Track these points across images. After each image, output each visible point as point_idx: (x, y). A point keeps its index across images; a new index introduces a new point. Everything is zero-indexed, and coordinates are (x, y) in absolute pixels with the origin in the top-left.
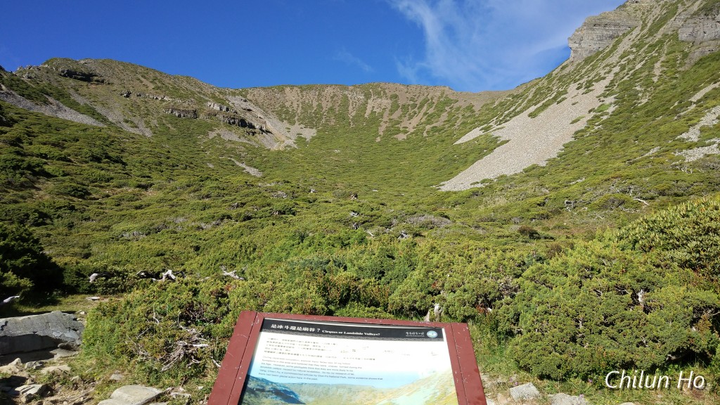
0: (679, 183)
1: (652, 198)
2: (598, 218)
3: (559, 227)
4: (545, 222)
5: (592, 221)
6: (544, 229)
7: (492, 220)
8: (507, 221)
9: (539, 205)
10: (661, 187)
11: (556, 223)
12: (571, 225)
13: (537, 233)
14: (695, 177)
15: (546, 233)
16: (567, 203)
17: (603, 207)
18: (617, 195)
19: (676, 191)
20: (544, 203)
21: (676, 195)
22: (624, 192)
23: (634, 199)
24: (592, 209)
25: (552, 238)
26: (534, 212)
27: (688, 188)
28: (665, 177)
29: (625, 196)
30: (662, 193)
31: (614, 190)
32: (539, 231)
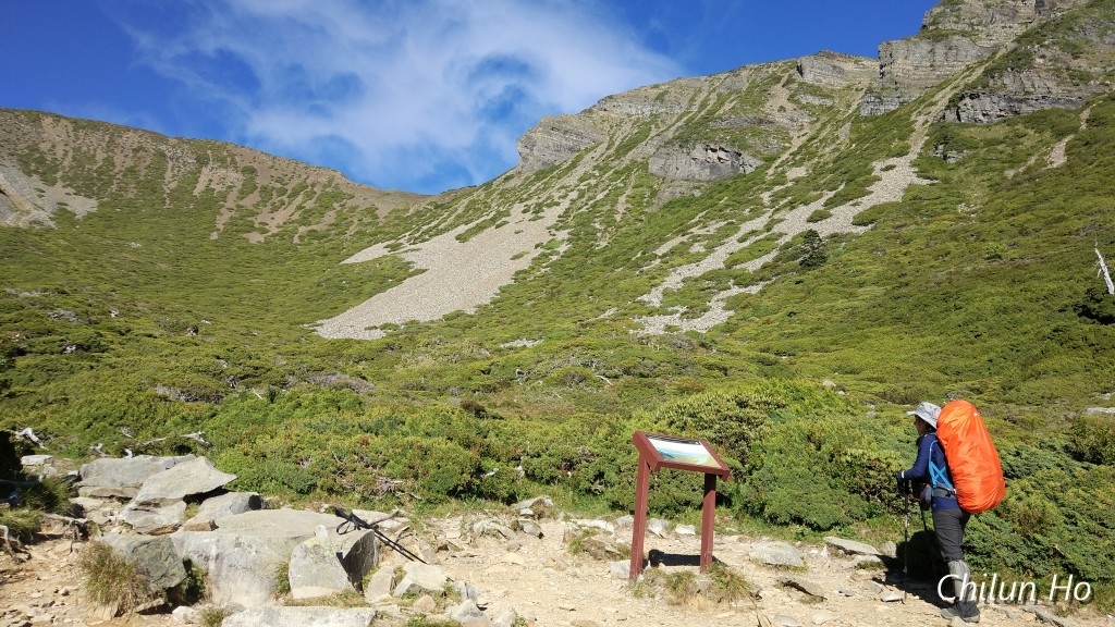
0: (645, 361)
1: (616, 377)
2: (556, 397)
3: (508, 404)
4: (490, 396)
5: (549, 398)
6: (490, 405)
7: (422, 388)
8: (441, 392)
9: (483, 372)
10: (626, 363)
11: (505, 398)
12: (523, 403)
13: (484, 411)
14: (662, 356)
15: (495, 411)
16: (519, 373)
17: (561, 382)
18: (577, 369)
19: (642, 371)
20: (489, 372)
21: (642, 375)
22: (586, 365)
23: (596, 376)
24: (548, 384)
25: (501, 418)
26: (479, 381)
27: (655, 367)
28: (631, 352)
29: (587, 371)
30: (627, 372)
31: (573, 362)
32: (487, 409)
